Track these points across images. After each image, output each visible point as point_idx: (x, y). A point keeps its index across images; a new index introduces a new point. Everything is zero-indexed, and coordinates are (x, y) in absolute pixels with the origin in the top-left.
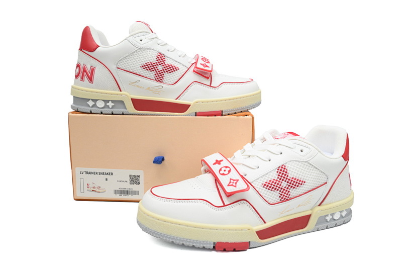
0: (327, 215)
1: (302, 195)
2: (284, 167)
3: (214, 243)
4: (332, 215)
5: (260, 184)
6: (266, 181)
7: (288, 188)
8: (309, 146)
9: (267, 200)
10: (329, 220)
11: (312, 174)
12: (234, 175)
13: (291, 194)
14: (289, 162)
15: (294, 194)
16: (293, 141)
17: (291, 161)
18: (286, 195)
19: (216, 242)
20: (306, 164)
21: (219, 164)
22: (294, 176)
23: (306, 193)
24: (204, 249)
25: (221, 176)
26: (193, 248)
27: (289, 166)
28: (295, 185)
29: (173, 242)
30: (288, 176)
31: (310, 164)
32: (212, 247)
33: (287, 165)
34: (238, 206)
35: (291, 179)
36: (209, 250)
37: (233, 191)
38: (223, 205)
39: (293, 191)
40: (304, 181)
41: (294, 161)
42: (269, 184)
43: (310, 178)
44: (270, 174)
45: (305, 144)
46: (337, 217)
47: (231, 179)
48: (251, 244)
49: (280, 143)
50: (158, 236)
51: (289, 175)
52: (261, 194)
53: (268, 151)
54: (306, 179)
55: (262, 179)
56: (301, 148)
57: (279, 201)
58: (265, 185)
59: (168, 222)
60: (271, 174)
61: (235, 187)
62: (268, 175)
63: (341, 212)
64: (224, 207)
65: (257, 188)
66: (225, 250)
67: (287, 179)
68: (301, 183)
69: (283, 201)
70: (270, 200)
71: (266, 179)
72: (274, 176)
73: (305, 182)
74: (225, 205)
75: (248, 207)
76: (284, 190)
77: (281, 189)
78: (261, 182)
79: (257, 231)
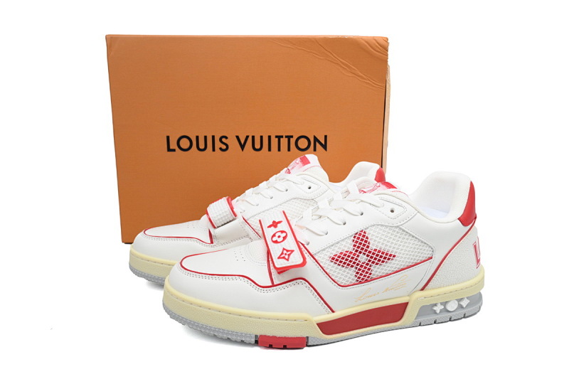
0: (436, 305)
1: (391, 274)
2: (363, 233)
3: (256, 336)
4: (445, 304)
5: (327, 258)
6: (335, 253)
7: (367, 264)
8: (404, 204)
9: (336, 279)
10: (438, 312)
11: (407, 245)
12: (290, 244)
13: (373, 272)
14: (371, 226)
15: (377, 273)
16: (382, 196)
17: (374, 225)
18: (364, 274)
19: (258, 334)
20: (397, 230)
21: (276, 226)
22: (377, 246)
23: (397, 272)
24: (243, 343)
25: (273, 244)
26: (229, 340)
27: (371, 232)
28: (379, 260)
29: (215, 336)
30: (368, 247)
31: (404, 231)
32: (253, 340)
33: (367, 231)
34: (293, 286)
35: (373, 251)
36: (249, 344)
37: (284, 266)
38: (271, 284)
39: (375, 269)
40: (393, 254)
41: (378, 225)
42: (339, 257)
43: (404, 252)
44: (342, 243)
45: (398, 201)
46: (452, 306)
47: (284, 249)
48: (310, 340)
49: (363, 199)
50: (194, 327)
51: (370, 246)
52: (328, 271)
53: (344, 210)
54: (396, 252)
55: (330, 250)
56: (391, 206)
57: (354, 282)
58: (333, 259)
59: (205, 307)
60: (344, 243)
61: (288, 260)
62: (338, 245)
63: (459, 300)
64: (273, 288)
65: (322, 262)
66: (271, 347)
67: (366, 251)
68: (388, 257)
69: (360, 283)
70: (341, 280)
71: (336, 251)
72: (348, 246)
73: (394, 256)
74: (273, 285)
75: (307, 289)
76: (362, 266)
77: (358, 265)
78: (328, 254)
79: (318, 322)
